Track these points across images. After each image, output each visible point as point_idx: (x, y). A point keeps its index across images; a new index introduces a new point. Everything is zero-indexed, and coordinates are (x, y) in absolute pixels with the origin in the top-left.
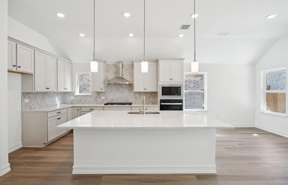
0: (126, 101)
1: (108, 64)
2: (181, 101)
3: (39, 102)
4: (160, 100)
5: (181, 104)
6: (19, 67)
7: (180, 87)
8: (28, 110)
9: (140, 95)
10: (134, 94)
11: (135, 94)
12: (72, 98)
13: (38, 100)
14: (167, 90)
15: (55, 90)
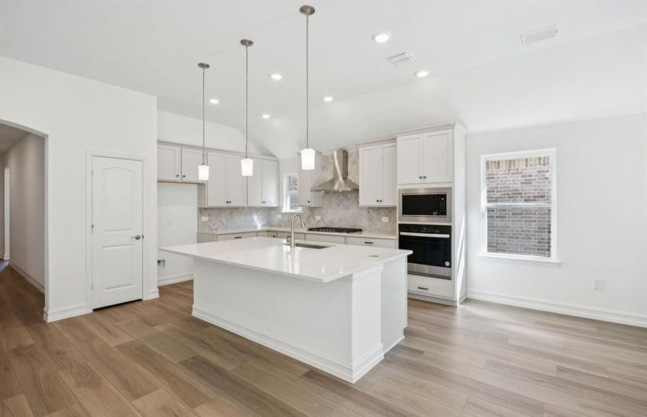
0: (353, 223)
1: (325, 156)
2: (448, 230)
3: (224, 221)
4: (399, 224)
5: (448, 236)
6: (184, 176)
7: (445, 196)
8: (207, 231)
9: (379, 213)
10: (367, 212)
11: (370, 211)
12: (279, 216)
13: (223, 220)
14: (413, 203)
15: (244, 204)
